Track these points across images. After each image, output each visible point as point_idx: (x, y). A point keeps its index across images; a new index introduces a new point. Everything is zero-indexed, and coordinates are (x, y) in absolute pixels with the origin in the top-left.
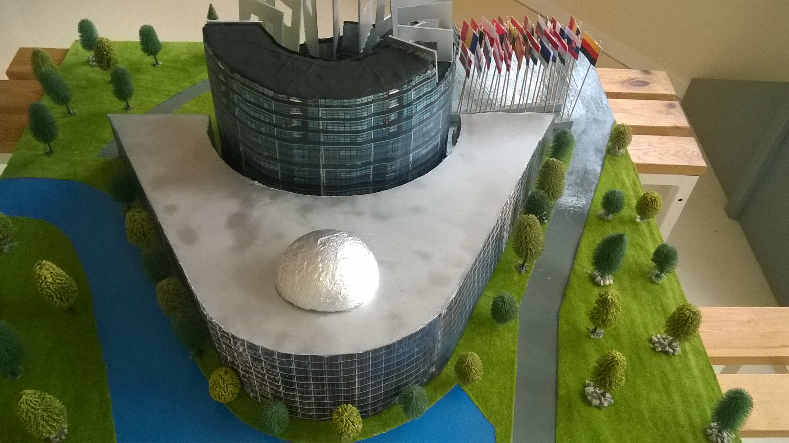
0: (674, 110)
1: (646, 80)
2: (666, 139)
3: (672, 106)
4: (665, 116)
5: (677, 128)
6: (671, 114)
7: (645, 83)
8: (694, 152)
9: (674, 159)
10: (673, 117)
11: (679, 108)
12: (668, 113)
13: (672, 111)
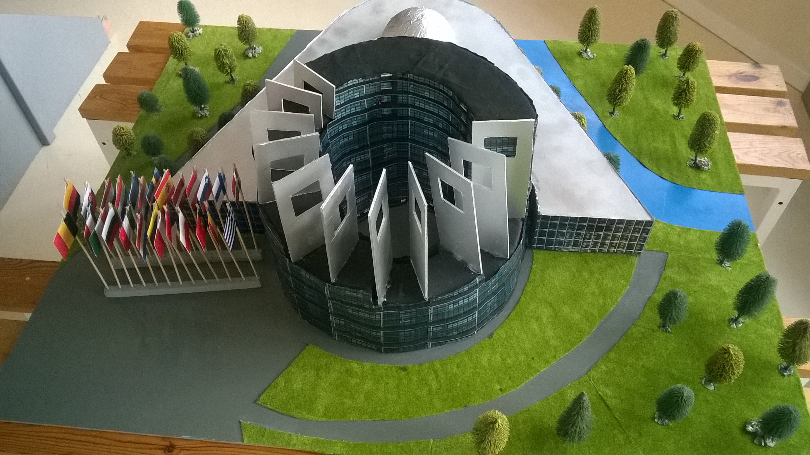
0: (783, 108)
1: (756, 75)
2: (769, 138)
3: (780, 104)
4: (773, 114)
5: (784, 128)
6: (779, 112)
7: (755, 78)
8: (799, 154)
9: (776, 161)
10: (780, 115)
11: (789, 107)
12: (776, 111)
13: (781, 109)
